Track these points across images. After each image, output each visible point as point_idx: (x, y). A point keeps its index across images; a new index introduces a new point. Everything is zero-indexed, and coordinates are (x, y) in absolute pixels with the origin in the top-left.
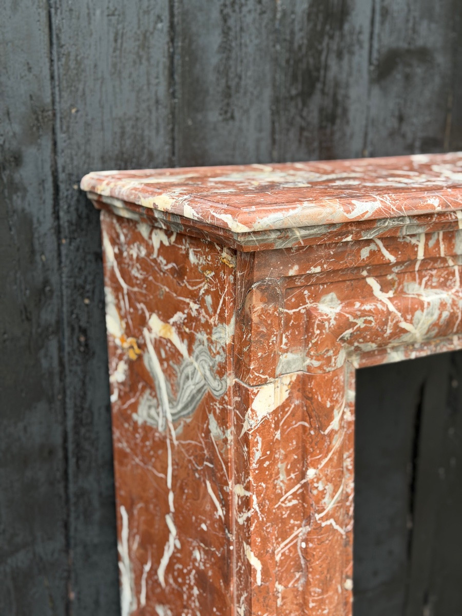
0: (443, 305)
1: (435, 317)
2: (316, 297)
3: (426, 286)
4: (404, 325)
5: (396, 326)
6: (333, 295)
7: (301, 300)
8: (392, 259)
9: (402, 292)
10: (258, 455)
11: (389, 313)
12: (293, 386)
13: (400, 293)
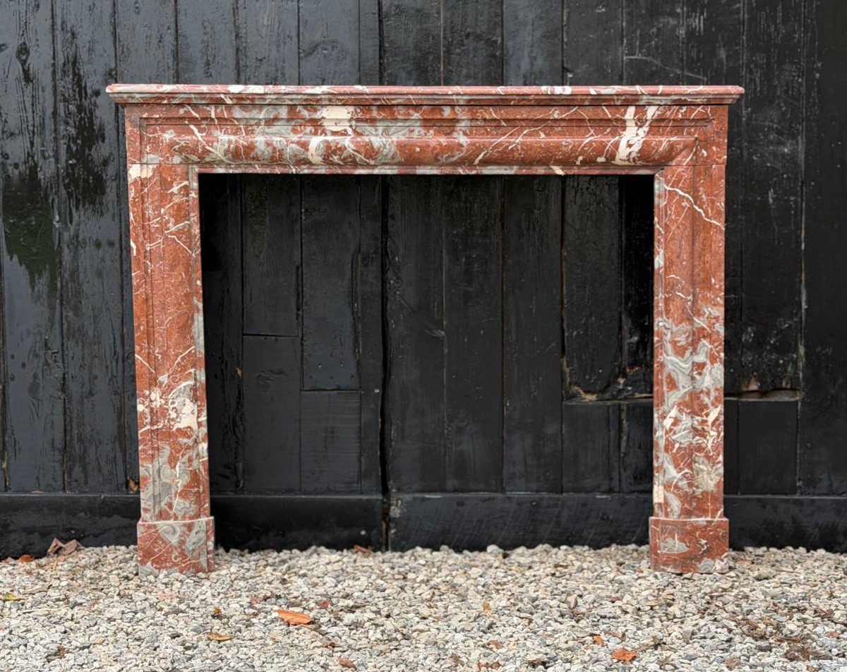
0: (230, 142)
1: (226, 146)
2: (163, 131)
3: (225, 133)
4: (208, 148)
5: (204, 147)
6: (172, 131)
7: (155, 132)
8: (197, 116)
9: (211, 134)
10: (132, 195)
11: (198, 141)
12: (154, 170)
13: (209, 134)
